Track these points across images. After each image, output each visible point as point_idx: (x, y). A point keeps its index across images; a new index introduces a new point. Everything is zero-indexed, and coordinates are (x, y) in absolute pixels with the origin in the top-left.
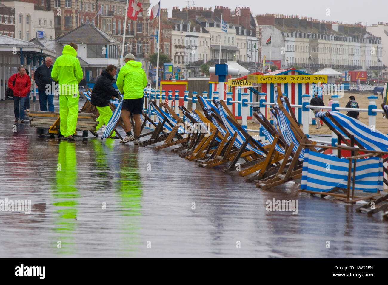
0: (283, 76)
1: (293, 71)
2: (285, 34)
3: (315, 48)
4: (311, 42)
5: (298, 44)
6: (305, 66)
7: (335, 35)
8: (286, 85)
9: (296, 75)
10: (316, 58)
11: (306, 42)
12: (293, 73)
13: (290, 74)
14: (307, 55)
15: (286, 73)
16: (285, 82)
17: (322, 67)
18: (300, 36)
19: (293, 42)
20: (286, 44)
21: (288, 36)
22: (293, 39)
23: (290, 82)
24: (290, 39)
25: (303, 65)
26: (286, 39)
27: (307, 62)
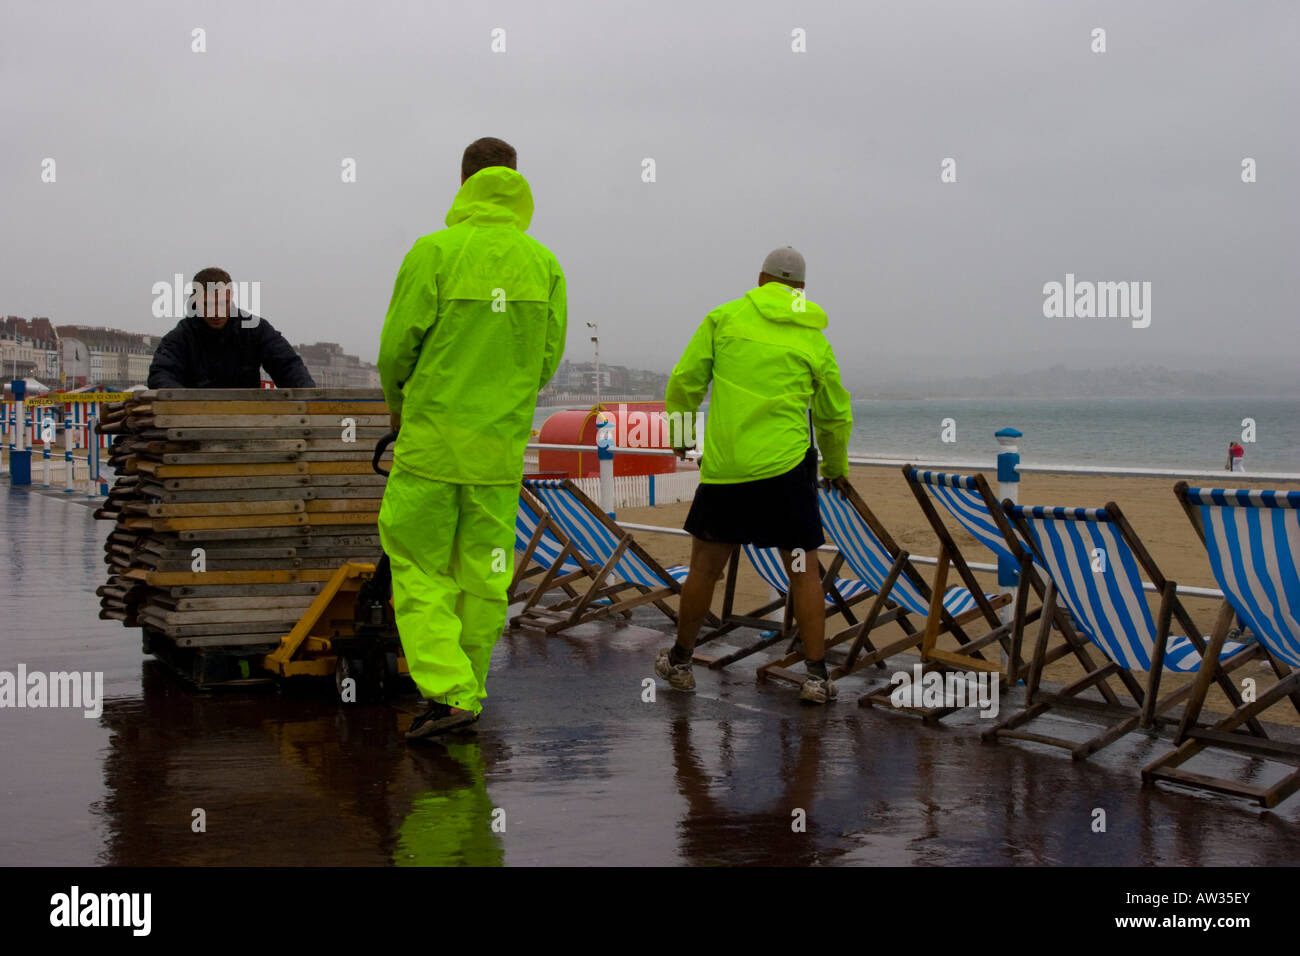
0: (90, 394)
1: (101, 389)
2: (90, 347)
3: (124, 363)
4: (121, 356)
5: (105, 359)
6: (113, 383)
7: (147, 349)
8: (93, 404)
9: (105, 393)
10: (126, 374)
11: (114, 357)
12: (101, 391)
13: (97, 392)
14: (115, 371)
15: (93, 391)
16: (92, 400)
17: (133, 384)
18: (108, 350)
19: (98, 357)
20: (92, 359)
21: (94, 350)
22: (100, 353)
23: (98, 401)
24: (96, 353)
25: (112, 381)
26: (92, 353)
27: (116, 378)
